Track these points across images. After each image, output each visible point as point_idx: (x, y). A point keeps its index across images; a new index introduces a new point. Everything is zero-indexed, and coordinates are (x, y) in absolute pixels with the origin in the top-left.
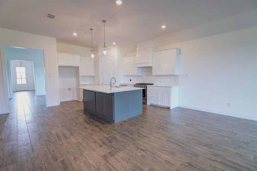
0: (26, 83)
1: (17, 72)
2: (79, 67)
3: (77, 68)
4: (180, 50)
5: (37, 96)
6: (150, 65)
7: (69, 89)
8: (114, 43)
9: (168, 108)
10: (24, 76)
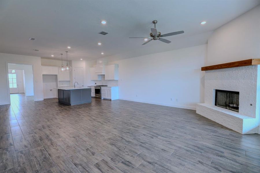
0: (16, 87)
1: (9, 78)
2: (57, 75)
3: (56, 76)
4: (118, 65)
5: (27, 96)
6: (103, 74)
7: (51, 90)
8: (81, 59)
9: (111, 100)
10: (15, 81)
